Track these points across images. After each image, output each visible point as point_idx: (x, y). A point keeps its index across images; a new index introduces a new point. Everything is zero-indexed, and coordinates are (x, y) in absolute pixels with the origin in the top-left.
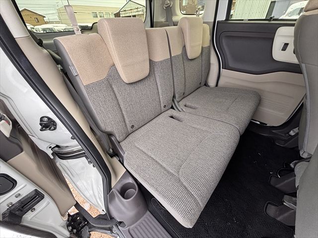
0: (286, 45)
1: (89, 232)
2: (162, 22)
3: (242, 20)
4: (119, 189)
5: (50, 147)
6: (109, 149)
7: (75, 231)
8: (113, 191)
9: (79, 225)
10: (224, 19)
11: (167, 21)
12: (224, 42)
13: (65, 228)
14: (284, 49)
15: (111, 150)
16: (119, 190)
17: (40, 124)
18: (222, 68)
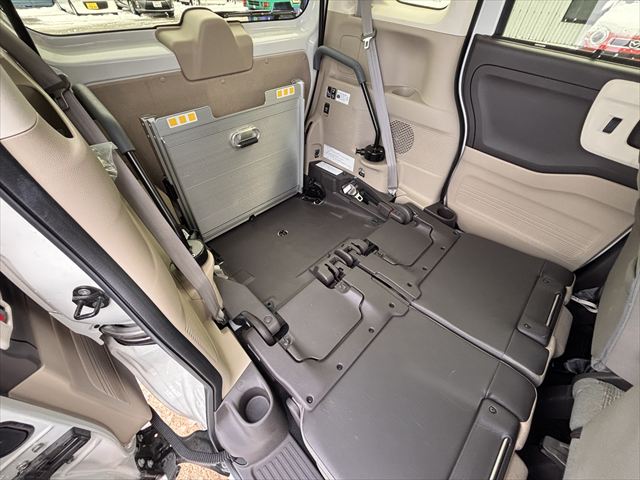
0: (616, 121)
1: (177, 463)
2: (346, 15)
3: (532, 44)
4: (236, 401)
5: (96, 327)
6: (218, 311)
7: (150, 464)
8: (224, 405)
9: (158, 448)
10: (491, 33)
11: (358, 15)
12: (482, 90)
13: (132, 467)
14: (609, 129)
15: (221, 314)
16: (237, 404)
17: (73, 301)
18: (466, 145)
